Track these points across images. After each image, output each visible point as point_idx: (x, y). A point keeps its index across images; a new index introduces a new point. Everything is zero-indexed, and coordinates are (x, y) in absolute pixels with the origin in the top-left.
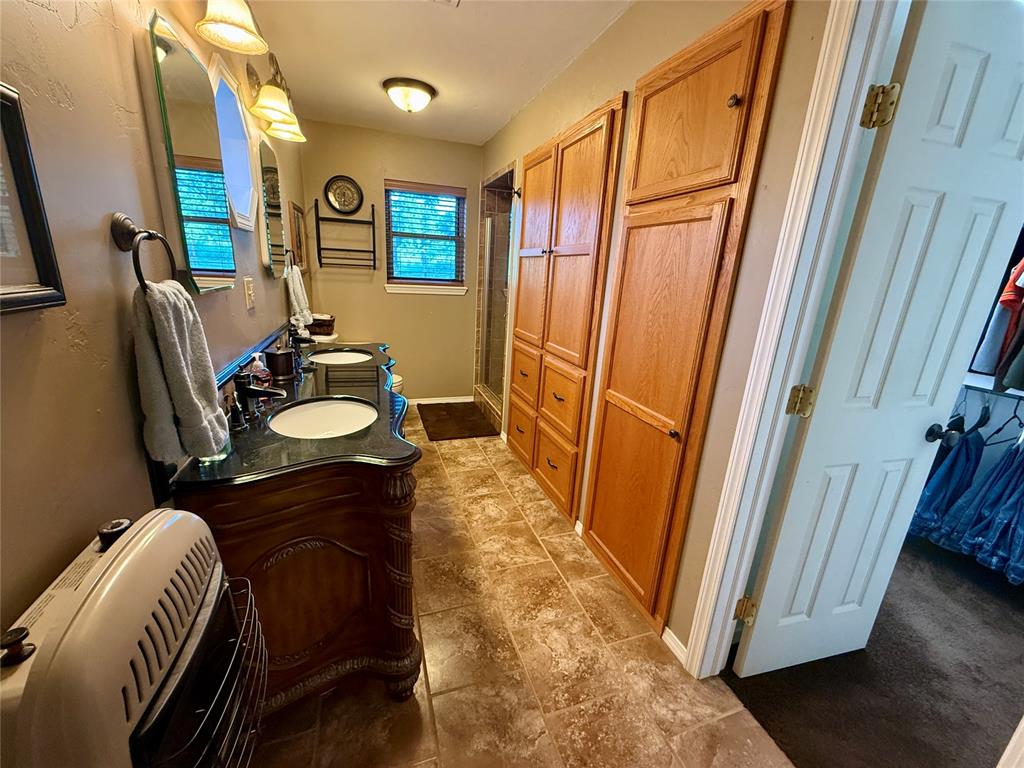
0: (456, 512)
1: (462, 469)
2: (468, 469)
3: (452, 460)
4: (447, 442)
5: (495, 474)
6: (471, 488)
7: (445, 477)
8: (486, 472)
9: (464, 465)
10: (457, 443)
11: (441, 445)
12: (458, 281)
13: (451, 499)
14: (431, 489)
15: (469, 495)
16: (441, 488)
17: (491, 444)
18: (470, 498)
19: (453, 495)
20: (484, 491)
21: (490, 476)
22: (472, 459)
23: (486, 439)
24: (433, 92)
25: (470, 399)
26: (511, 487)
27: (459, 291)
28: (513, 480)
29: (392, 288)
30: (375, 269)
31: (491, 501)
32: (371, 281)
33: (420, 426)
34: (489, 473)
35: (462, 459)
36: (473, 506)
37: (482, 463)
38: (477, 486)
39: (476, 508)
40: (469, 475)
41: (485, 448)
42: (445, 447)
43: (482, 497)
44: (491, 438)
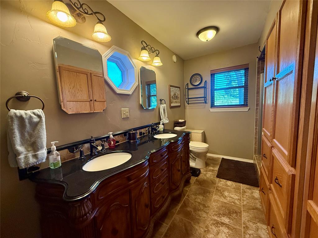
0: (201, 225)
1: (222, 199)
2: (226, 201)
3: (220, 192)
4: (225, 180)
5: (240, 213)
6: (220, 214)
7: (211, 200)
8: (235, 208)
9: (225, 197)
10: (229, 183)
11: (221, 181)
12: (245, 105)
13: (205, 215)
14: (199, 203)
15: (216, 218)
16: (204, 206)
17: (250, 191)
18: (215, 220)
19: (207, 213)
20: (226, 220)
21: (236, 212)
22: (232, 196)
23: (248, 186)
24: (217, 29)
25: (251, 161)
26: (247, 228)
27: (246, 109)
28: (251, 224)
29: (212, 110)
30: (206, 103)
31: (226, 230)
32: (205, 107)
33: (217, 169)
34: (237, 210)
35: (226, 194)
36: (213, 227)
37: (236, 201)
38: (224, 215)
39: (214, 229)
40: (224, 205)
41: (244, 192)
42: (222, 183)
43: (223, 224)
44: (252, 187)
